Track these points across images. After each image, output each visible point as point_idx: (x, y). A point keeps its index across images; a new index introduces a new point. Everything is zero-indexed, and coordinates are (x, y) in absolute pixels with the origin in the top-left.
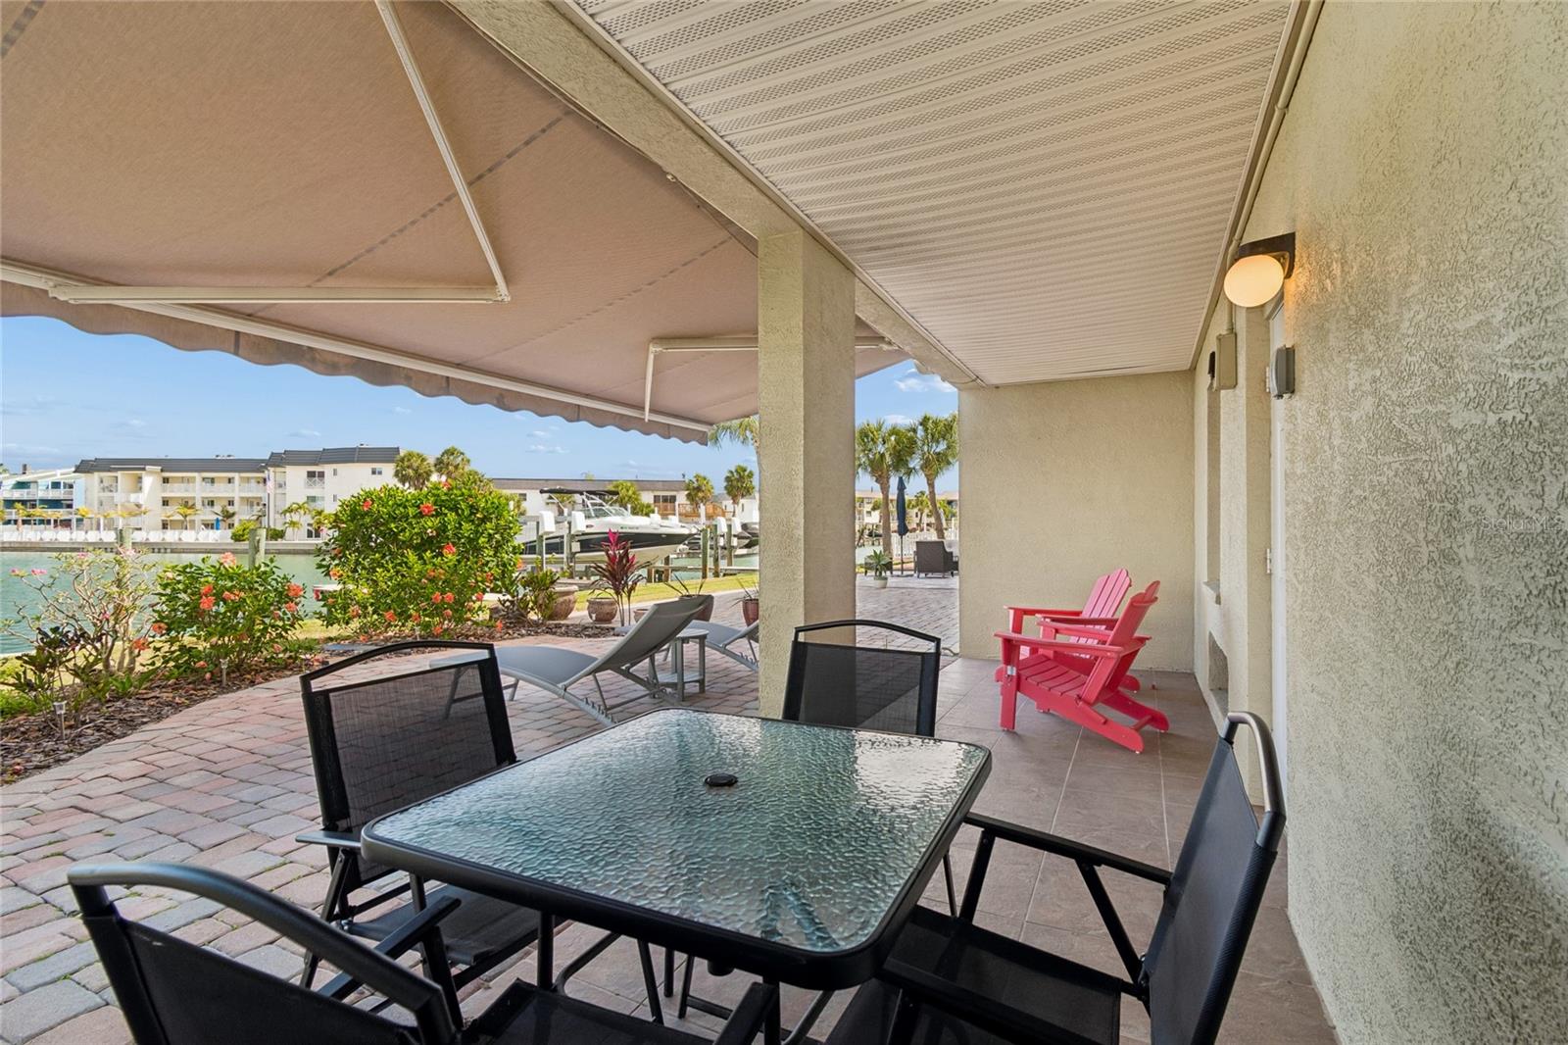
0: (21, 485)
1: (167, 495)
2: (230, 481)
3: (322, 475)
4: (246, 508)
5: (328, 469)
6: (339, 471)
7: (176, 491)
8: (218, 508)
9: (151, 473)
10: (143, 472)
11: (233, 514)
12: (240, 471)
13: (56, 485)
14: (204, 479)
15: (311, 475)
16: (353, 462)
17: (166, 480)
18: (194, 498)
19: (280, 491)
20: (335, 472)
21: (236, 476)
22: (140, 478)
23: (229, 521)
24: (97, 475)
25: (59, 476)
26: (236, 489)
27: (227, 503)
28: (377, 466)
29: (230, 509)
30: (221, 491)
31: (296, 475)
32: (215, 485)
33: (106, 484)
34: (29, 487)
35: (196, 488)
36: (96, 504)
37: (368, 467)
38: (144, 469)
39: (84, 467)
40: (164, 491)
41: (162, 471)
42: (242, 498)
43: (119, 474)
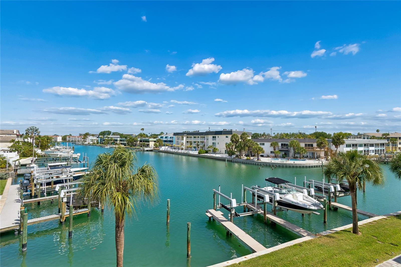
0: (166, 137)
1: (188, 140)
2: (199, 137)
3: (215, 137)
4: (201, 144)
5: (217, 136)
6: (219, 137)
7: (189, 140)
8: (196, 144)
9: (185, 135)
10: (184, 136)
11: (199, 145)
12: (200, 135)
13: (171, 137)
14: (194, 137)
15: (213, 137)
16: (222, 134)
17: (187, 137)
18: (192, 141)
19: (207, 141)
20: (218, 137)
21: (199, 136)
22: (183, 137)
23: (198, 146)
24: (176, 136)
25: (171, 136)
26: (199, 140)
27: (198, 142)
28: (227, 135)
29: (198, 144)
30: (197, 140)
31: (210, 137)
32: (196, 138)
33: (178, 138)
34: (167, 138)
35: (193, 140)
36: (176, 142)
37: (225, 136)
38: (184, 135)
39: (175, 134)
40: (187, 140)
41: (187, 135)
42: (200, 141)
43: (180, 136)
